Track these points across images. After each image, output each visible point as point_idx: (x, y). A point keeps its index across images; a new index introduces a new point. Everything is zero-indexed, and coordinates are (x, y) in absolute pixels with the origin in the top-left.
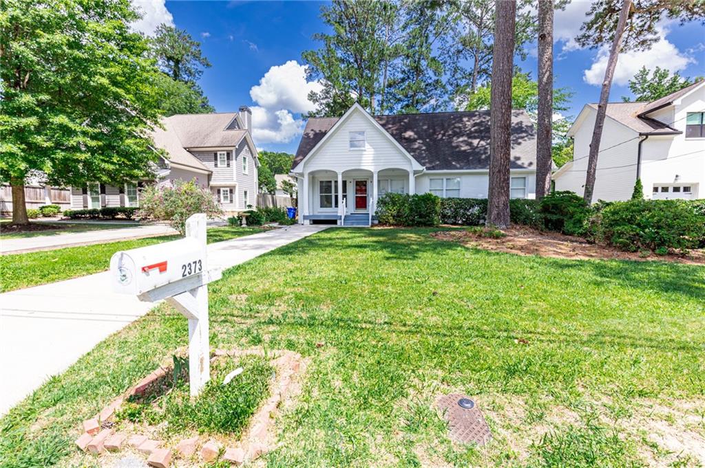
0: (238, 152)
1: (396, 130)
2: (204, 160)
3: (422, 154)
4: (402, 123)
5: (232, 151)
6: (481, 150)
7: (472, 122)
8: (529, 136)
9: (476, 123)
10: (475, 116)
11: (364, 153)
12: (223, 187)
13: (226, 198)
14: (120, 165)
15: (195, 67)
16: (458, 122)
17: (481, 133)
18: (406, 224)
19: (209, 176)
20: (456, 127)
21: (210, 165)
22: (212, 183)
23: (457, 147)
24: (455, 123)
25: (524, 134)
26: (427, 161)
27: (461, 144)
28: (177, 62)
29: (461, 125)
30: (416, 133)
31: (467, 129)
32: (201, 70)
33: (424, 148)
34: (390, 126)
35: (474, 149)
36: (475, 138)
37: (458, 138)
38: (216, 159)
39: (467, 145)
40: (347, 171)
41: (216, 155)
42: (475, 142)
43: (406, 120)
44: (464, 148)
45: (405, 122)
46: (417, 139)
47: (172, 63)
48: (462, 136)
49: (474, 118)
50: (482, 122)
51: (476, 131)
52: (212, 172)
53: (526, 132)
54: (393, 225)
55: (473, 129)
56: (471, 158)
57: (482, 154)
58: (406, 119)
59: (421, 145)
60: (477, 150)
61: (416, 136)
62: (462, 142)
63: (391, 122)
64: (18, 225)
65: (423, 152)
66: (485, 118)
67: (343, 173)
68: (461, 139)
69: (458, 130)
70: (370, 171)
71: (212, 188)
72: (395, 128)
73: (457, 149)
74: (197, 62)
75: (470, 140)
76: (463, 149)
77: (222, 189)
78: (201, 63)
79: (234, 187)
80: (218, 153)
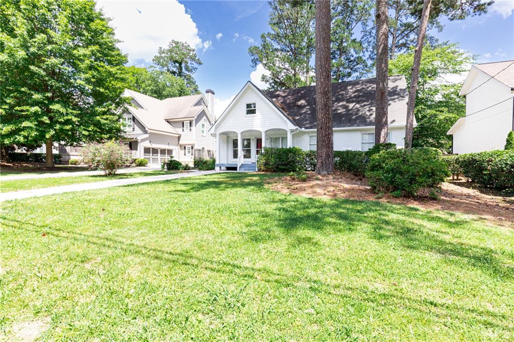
0: (197, 121)
1: (293, 99)
2: (176, 127)
3: (306, 117)
4: (299, 94)
5: (193, 120)
6: (354, 111)
7: (354, 89)
8: (400, 98)
9: (357, 90)
10: (359, 84)
11: (255, 118)
12: (188, 145)
13: (189, 152)
14: (94, 132)
15: (192, 65)
16: (343, 90)
17: (359, 98)
18: (273, 170)
19: (179, 138)
20: (339, 95)
21: (179, 130)
22: (181, 142)
23: (336, 110)
24: (340, 91)
25: (396, 97)
26: (308, 122)
27: (340, 108)
28: (180, 64)
29: (344, 92)
30: (306, 102)
31: (348, 95)
32: (196, 67)
33: (309, 112)
34: (290, 97)
35: (349, 111)
36: (352, 102)
37: (339, 103)
38: (183, 126)
39: (344, 108)
40: (244, 132)
41: (183, 123)
42: (351, 106)
43: (302, 92)
44: (341, 111)
45: (301, 94)
46: (306, 106)
47: (177, 65)
48: (342, 101)
49: (357, 86)
50: (363, 88)
51: (355, 97)
52: (181, 135)
53: (398, 94)
54: (263, 171)
55: (353, 95)
56: (343, 119)
57: (354, 115)
58: (303, 90)
59: (308, 110)
60: (351, 112)
61: (306, 104)
62: (340, 106)
63: (291, 94)
64: (46, 168)
65: (307, 115)
66: (366, 85)
67: (242, 133)
68: (341, 104)
69: (340, 97)
70: (259, 131)
71: (181, 145)
72: (292, 98)
73: (335, 112)
74: (193, 62)
75: (348, 104)
76: (339, 111)
77: (187, 146)
78: (196, 62)
79: (194, 145)
80: (185, 122)
